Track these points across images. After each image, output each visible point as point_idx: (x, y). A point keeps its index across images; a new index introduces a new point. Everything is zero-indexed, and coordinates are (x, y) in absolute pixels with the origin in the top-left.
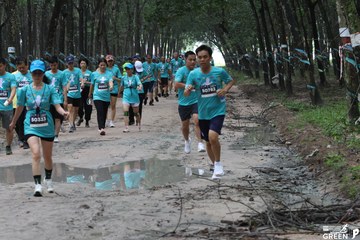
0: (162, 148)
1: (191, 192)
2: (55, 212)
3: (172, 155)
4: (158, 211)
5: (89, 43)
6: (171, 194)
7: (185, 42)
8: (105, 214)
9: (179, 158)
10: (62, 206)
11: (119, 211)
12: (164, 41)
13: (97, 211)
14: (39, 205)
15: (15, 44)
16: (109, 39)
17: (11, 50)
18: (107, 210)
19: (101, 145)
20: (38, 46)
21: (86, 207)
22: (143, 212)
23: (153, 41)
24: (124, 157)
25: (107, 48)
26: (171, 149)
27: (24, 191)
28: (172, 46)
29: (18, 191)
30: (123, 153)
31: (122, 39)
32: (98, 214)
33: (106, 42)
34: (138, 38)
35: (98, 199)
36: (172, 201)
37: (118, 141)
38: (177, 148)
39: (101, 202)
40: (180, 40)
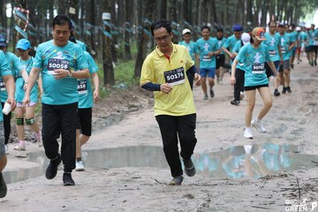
0: (276, 132)
1: (310, 182)
2: (155, 202)
3: (289, 139)
4: (272, 203)
5: (194, 10)
6: (287, 184)
7: (304, 9)
8: (211, 205)
9: (296, 143)
10: (162, 195)
11: (227, 202)
12: (280, 9)
13: (203, 202)
14: (137, 193)
15: (110, 10)
16: (217, 5)
17: (106, 16)
18: (214, 201)
19: (207, 126)
20: (136, 12)
21: (190, 197)
22: (254, 204)
23: (268, 8)
24: (233, 141)
25: (215, 17)
26: (287, 133)
27: (120, 177)
28: (289, 14)
29: (113, 178)
30: (232, 137)
31: (233, 5)
32: (204, 205)
33: (214, 8)
34: (250, 5)
35: (204, 188)
36: (288, 192)
37: (226, 123)
38: (294, 132)
39: (206, 191)
40: (299, 7)
